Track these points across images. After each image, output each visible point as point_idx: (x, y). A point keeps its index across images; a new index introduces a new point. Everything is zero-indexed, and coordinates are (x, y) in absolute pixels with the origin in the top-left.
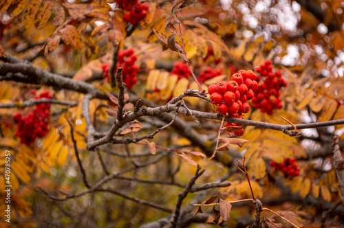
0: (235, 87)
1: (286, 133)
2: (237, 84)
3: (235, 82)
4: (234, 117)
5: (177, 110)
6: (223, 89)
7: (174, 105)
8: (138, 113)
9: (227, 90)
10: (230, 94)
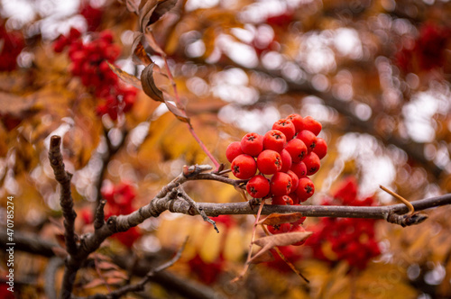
0: (279, 140)
1: (393, 221)
2: (283, 135)
3: (278, 132)
4: (284, 203)
5: (171, 206)
6: (256, 145)
7: (164, 199)
8: (102, 229)
9: (265, 148)
10: (269, 154)
